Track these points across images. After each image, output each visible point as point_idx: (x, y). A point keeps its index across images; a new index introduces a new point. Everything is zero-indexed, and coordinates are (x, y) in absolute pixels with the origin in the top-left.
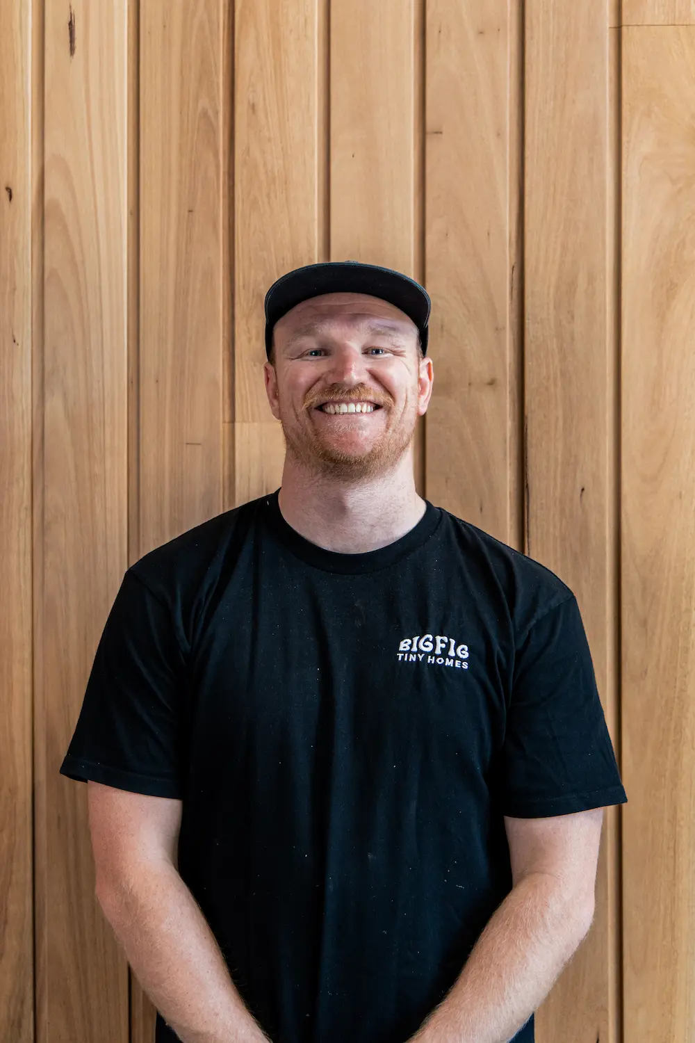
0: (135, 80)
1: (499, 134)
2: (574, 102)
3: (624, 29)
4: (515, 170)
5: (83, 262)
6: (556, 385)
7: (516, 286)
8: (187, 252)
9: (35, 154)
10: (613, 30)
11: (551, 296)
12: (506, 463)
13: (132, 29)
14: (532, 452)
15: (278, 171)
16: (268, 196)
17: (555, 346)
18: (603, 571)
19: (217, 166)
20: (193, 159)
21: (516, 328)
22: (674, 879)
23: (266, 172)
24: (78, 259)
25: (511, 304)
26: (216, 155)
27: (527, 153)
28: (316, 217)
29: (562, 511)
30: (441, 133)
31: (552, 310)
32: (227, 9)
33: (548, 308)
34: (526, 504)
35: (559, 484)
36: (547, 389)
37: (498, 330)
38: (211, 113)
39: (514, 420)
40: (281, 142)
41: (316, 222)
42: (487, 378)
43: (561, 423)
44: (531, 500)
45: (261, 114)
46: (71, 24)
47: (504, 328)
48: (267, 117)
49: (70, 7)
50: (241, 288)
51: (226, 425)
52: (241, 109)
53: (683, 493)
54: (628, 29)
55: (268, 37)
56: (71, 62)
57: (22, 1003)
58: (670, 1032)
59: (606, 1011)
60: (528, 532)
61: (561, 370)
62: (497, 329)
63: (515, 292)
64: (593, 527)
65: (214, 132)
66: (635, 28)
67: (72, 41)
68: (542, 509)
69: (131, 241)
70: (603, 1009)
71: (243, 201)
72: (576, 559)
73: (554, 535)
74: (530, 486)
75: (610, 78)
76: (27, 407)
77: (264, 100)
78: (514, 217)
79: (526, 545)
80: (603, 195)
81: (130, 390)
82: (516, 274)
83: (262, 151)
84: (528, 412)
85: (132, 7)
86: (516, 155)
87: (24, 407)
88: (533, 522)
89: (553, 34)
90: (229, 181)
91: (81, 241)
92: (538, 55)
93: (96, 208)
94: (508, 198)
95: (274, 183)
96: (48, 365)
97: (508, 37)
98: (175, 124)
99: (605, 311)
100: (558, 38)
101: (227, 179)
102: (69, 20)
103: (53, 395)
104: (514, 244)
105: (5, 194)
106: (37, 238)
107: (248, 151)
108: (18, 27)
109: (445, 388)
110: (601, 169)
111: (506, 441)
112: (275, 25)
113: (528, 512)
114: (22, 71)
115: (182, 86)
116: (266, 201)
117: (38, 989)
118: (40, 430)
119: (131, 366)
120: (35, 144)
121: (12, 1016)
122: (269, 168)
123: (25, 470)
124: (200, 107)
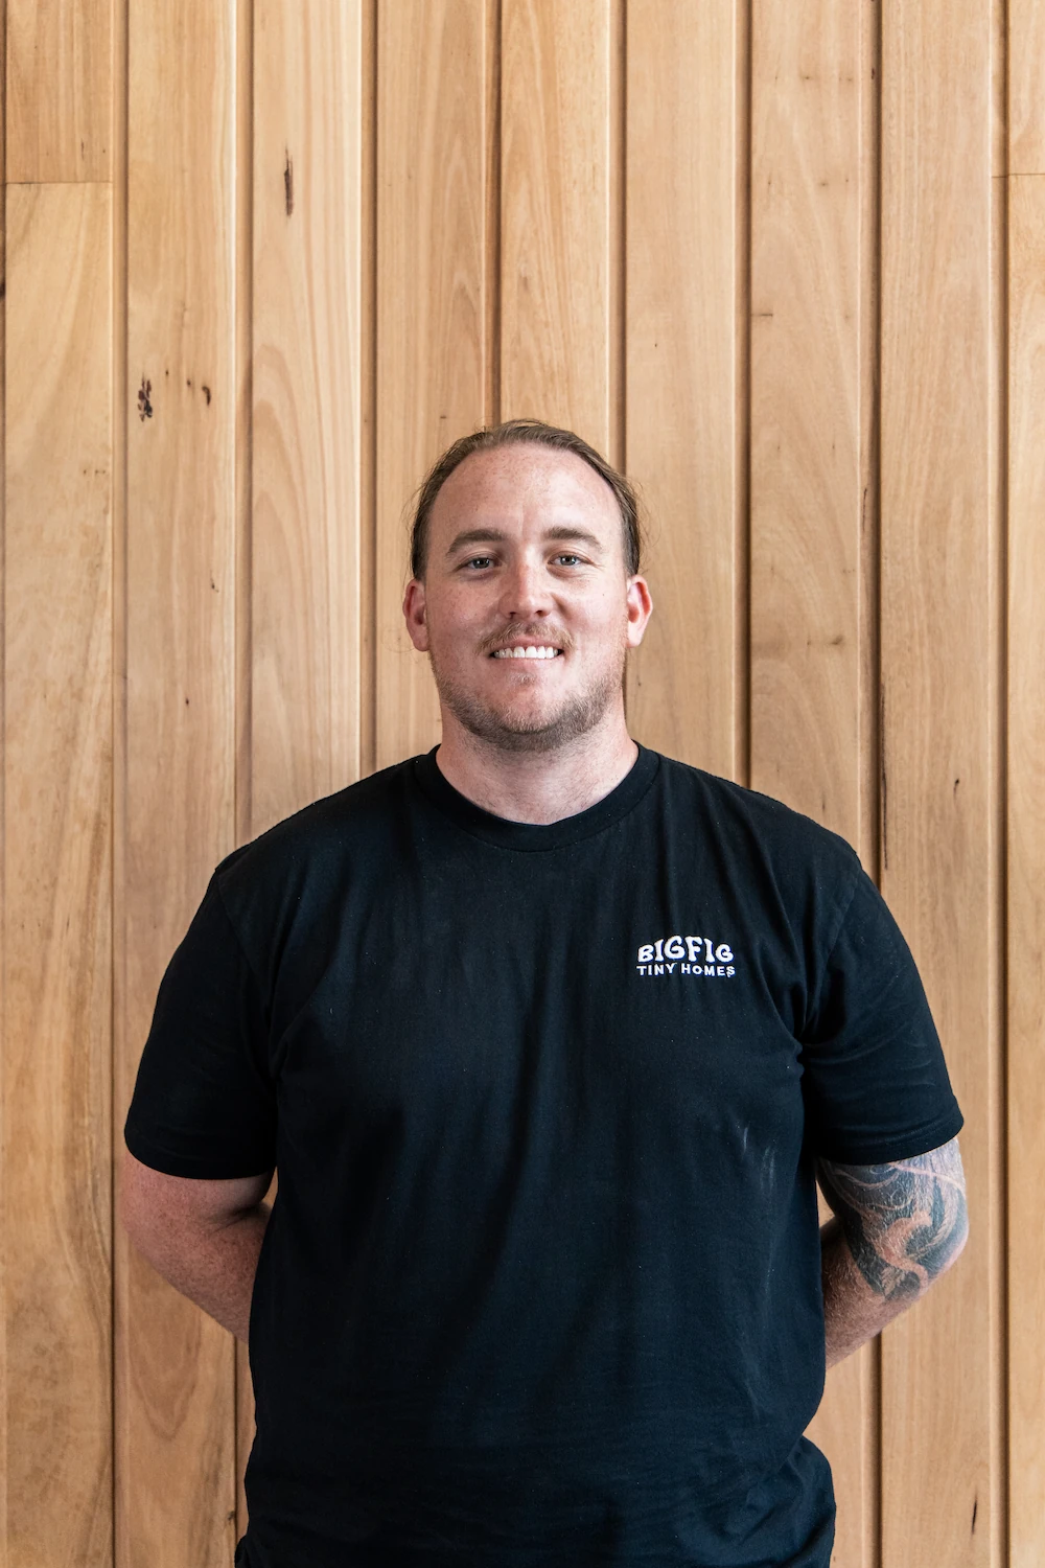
1: (847, 318)
2: (946, 274)
3: (1012, 179)
4: (868, 364)
5: (303, 483)
6: (921, 645)
7: (868, 516)
9: (240, 342)
10: (997, 180)
11: (916, 528)
12: (856, 747)
13: (368, 181)
14: (891, 733)
15: (558, 366)
16: (545, 395)
17: (921, 594)
18: (983, 887)
19: (478, 358)
20: (447, 350)
21: (869, 570)
23: (542, 366)
24: (296, 478)
25: (862, 539)
26: (477, 344)
27: (885, 341)
28: (607, 425)
29: (930, 810)
30: (772, 315)
31: (916, 547)
32: (490, 154)
33: (912, 544)
34: (882, 801)
35: (925, 774)
36: (910, 649)
37: (846, 572)
38: (470, 291)
39: (866, 690)
40: (562, 327)
41: (607, 432)
42: (831, 634)
43: (928, 694)
44: (889, 793)
45: (536, 292)
46: (287, 175)
47: (854, 570)
48: (543, 296)
49: (287, 152)
52: (509, 285)
54: (1017, 179)
55: (546, 191)
56: (287, 223)
57: (220, 1450)
59: (987, 1466)
60: (885, 837)
61: (929, 627)
62: (844, 571)
63: (868, 524)
64: (970, 830)
65: (474, 313)
66: (1027, 178)
67: (289, 196)
68: (903, 807)
69: (366, 455)
70: (984, 1464)
71: (512, 405)
72: (948, 873)
73: (920, 841)
74: (888, 777)
75: (994, 243)
76: (229, 672)
77: (540, 272)
78: (867, 425)
79: (883, 854)
80: (983, 397)
81: (364, 649)
82: (869, 499)
83: (537, 340)
84: (885, 680)
85: (367, 153)
86: (869, 343)
87: (226, 672)
88: (891, 824)
89: (919, 186)
90: (493, 377)
91: (300, 456)
92: (898, 214)
93: (319, 413)
94: (859, 398)
95: (552, 380)
96: (257, 617)
97: (860, 191)
98: (424, 304)
99: (987, 545)
100: (924, 191)
101: (490, 375)
102: (285, 169)
103: (263, 656)
104: (867, 461)
105: (202, 396)
106: (242, 451)
107: (518, 339)
108: (218, 178)
109: (777, 648)
110: (982, 362)
111: (856, 718)
112: (554, 174)
113: (885, 812)
114: (224, 237)
115: (433, 255)
116: (542, 403)
117: (240, 1434)
118: (245, 702)
119: (365, 619)
120: (241, 330)
121: (206, 1468)
122: (546, 361)
123: (227, 753)
124: (456, 282)
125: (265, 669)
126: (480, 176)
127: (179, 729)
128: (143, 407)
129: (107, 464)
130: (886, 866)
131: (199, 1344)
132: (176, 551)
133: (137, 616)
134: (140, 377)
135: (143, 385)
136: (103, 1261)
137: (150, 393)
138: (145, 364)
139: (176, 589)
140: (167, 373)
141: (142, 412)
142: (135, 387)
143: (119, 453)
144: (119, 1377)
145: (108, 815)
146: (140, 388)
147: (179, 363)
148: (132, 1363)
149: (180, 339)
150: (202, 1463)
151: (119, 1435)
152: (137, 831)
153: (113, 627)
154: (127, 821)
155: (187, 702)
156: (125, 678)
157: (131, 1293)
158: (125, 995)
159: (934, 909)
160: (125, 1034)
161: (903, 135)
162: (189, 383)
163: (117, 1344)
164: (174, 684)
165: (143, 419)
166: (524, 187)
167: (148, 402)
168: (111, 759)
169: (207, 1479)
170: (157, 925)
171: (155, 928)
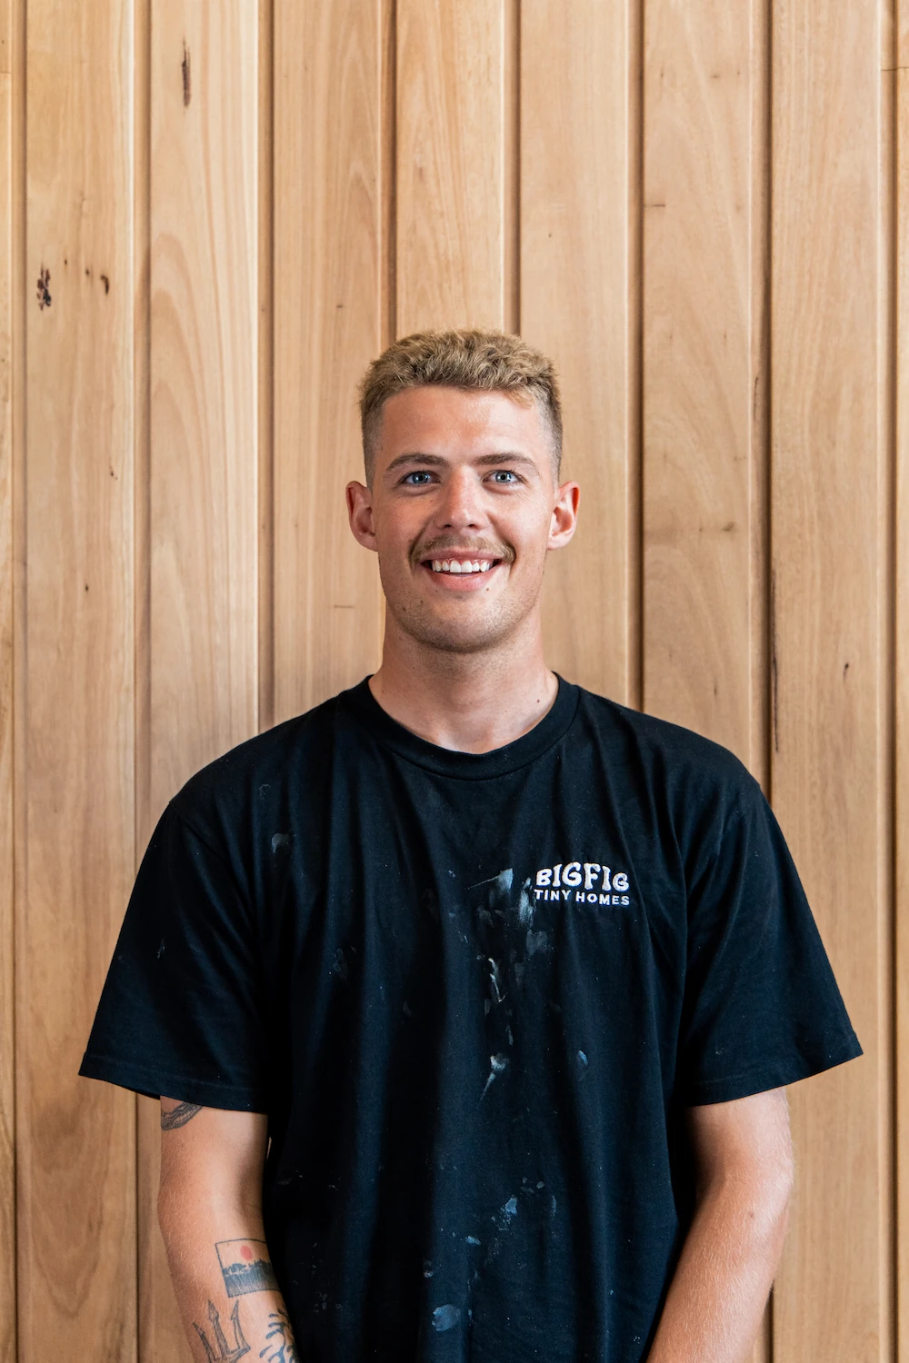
0: (268, 138)
1: (739, 208)
2: (836, 165)
3: (901, 73)
4: (759, 254)
5: (201, 371)
6: (812, 532)
7: (760, 403)
8: (334, 359)
9: (138, 231)
10: (886, 74)
11: (806, 417)
12: (747, 632)
13: (265, 73)
14: (781, 618)
15: (453, 256)
16: (440, 286)
17: (811, 481)
18: (872, 770)
19: (375, 248)
20: (343, 240)
21: (760, 457)
23: (437, 256)
24: (194, 367)
25: (754, 426)
26: (373, 234)
27: (776, 232)
29: (821, 692)
30: (664, 206)
31: (807, 435)
33: (802, 432)
34: (773, 685)
35: (816, 659)
36: (800, 536)
37: (737, 459)
38: (366, 182)
39: (757, 576)
40: (457, 218)
42: (723, 522)
43: (818, 581)
44: (779, 677)
45: (431, 182)
46: (185, 65)
47: (745, 458)
48: (438, 184)
49: (184, 43)
52: (405, 175)
54: (906, 72)
55: (441, 82)
56: (184, 113)
57: (122, 1327)
59: (877, 1338)
60: (776, 720)
61: (819, 512)
63: (759, 412)
64: (859, 714)
65: (370, 203)
67: (186, 86)
68: (793, 690)
69: (263, 345)
70: (874, 1336)
71: (407, 294)
72: (837, 754)
73: (810, 725)
74: (778, 661)
75: (883, 136)
76: (128, 559)
77: (435, 163)
78: (758, 314)
79: (773, 737)
80: (872, 286)
81: (262, 537)
82: (760, 388)
83: (433, 230)
84: (775, 565)
85: (264, 45)
86: (760, 233)
87: (125, 559)
88: (782, 707)
89: (809, 78)
90: (389, 267)
91: (198, 345)
92: (789, 106)
93: (217, 302)
94: (750, 289)
95: (447, 269)
96: (155, 505)
97: (751, 83)
98: (320, 194)
99: (876, 435)
100: (815, 84)
101: (386, 266)
102: (183, 60)
103: (162, 543)
104: (758, 349)
105: (100, 285)
106: (141, 340)
107: (414, 229)
108: (116, 69)
109: (670, 535)
110: (871, 252)
111: (747, 604)
112: (449, 65)
113: (776, 696)
114: (122, 127)
115: (329, 146)
116: (438, 293)
117: (142, 1310)
118: (145, 588)
119: (263, 506)
120: (139, 220)
121: (108, 1345)
122: (442, 251)
123: (126, 639)
124: (352, 173)
125: (163, 556)
126: (376, 67)
127: (79, 615)
128: (42, 297)
129: (7, 353)
130: (777, 749)
131: (100, 1223)
132: (75, 437)
133: (38, 504)
134: (39, 267)
135: (42, 273)
136: (6, 1142)
137: (49, 282)
138: (44, 254)
139: (75, 477)
140: (66, 262)
141: (41, 301)
142: (33, 277)
143: (18, 343)
144: (22, 1253)
145: (9, 700)
146: (39, 277)
147: (77, 254)
148: (34, 1242)
149: (78, 229)
150: (105, 1340)
151: (22, 1313)
152: (37, 718)
153: (13, 515)
154: (27, 706)
155: (87, 588)
156: (25, 564)
157: (32, 1172)
158: (26, 878)
159: (824, 791)
160: (26, 917)
161: (793, 28)
162: (87, 272)
163: (19, 1223)
164: (73, 570)
165: (42, 308)
166: (419, 78)
167: (46, 291)
168: (11, 645)
169: (110, 1356)
170: (57, 808)
171: (56, 811)
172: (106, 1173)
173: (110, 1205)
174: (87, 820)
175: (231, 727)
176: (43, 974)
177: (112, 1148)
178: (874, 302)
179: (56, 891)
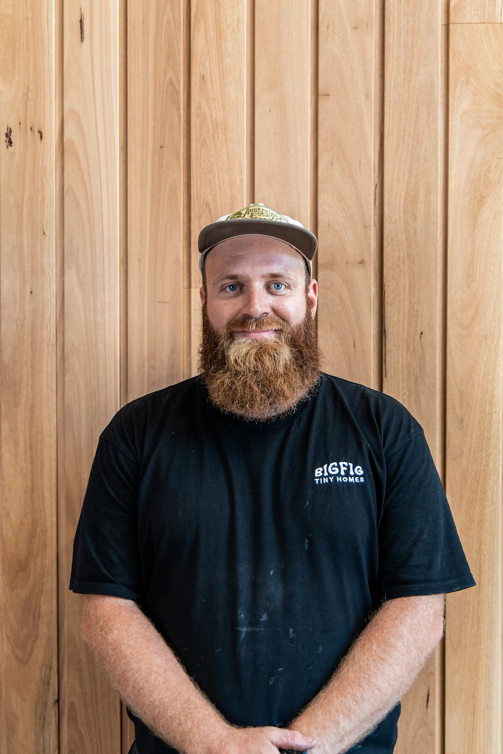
0: (124, 59)
1: (367, 97)
2: (417, 74)
3: (451, 26)
4: (378, 120)
5: (90, 180)
6: (404, 264)
7: (377, 199)
8: (159, 175)
9: (57, 108)
10: (443, 26)
11: (401, 205)
12: (370, 316)
13: (123, 25)
14: (388, 309)
15: (220, 121)
16: (213, 137)
17: (404, 238)
18: (434, 387)
19: (179, 117)
20: (163, 113)
21: (378, 226)
22: (479, 589)
23: (212, 121)
24: (86, 178)
25: (374, 210)
26: (179, 109)
27: (386, 109)
28: (245, 151)
29: (408, 347)
30: (329, 95)
31: (402, 214)
32: (185, 11)
33: (400, 212)
34: (384, 343)
35: (406, 330)
36: (398, 266)
37: (366, 227)
38: (175, 83)
39: (376, 287)
40: (222, 101)
41: (245, 155)
42: (359, 259)
43: (407, 289)
44: (387, 339)
45: (209, 83)
46: (81, 21)
47: (370, 226)
48: (212, 85)
49: (81, 10)
50: (195, 198)
51: (185, 290)
52: (195, 79)
53: (488, 335)
54: (454, 26)
55: (214, 30)
56: (81, 46)
57: (50, 669)
58: (476, 689)
59: (434, 675)
60: (385, 361)
61: (408, 255)
63: (377, 202)
64: (428, 358)
65: (177, 94)
66: (458, 25)
67: (82, 32)
68: (394, 346)
69: (122, 167)
70: (432, 674)
71: (196, 141)
72: (416, 379)
73: (403, 363)
74: (386, 331)
75: (442, 59)
76: (53, 278)
77: (211, 73)
78: (377, 151)
79: (384, 369)
80: (436, 137)
81: (122, 267)
82: (378, 190)
83: (210, 108)
84: (385, 282)
85: (122, 10)
86: (378, 110)
87: (51, 277)
88: (388, 354)
89: (404, 29)
90: (187, 127)
91: (88, 166)
92: (393, 43)
93: (98, 145)
94: (373, 138)
95: (217, 128)
96: (66, 249)
97: (374, 31)
98: (151, 88)
99: (437, 215)
100: (407, 32)
101: (185, 126)
102: (80, 18)
103: (70, 269)
104: (377, 170)
105: (38, 135)
106: (59, 164)
107: (200, 107)
108: (46, 23)
109: (331, 266)
110: (435, 120)
111: (371, 301)
112: (218, 22)
113: (385, 348)
114: (49, 53)
115: (156, 63)
116: (212, 140)
117: (60, 660)
118: (62, 292)
119: (122, 250)
120: (58, 102)
121: (43, 678)
122: (214, 118)
123: (52, 318)
124: (168, 78)
125: (71, 276)
126: (180, 23)
127: (28, 306)
128: (8, 141)
130: (386, 376)
131: (39, 616)
132: (25, 215)
133: (6, 248)
134: (6, 126)
135: (8, 130)
137: (11, 134)
138: (9, 119)
139: (25, 235)
140: (20, 124)
141: (7, 144)
142: (3, 131)
146: (6, 131)
147: (26, 119)
149: (26, 106)
150: (41, 675)
155: (31, 293)
159: (409, 398)
161: (396, 3)
162: (31, 129)
164: (24, 283)
165: (8, 148)
166: (202, 28)
167: (10, 139)
169: (44, 683)
170: (16, 405)
171: (16, 407)
172: (42, 591)
173: (44, 608)
174: (32, 411)
175: (106, 364)
176: (10, 490)
177: (45, 578)
178: (437, 145)
179: (16, 448)
